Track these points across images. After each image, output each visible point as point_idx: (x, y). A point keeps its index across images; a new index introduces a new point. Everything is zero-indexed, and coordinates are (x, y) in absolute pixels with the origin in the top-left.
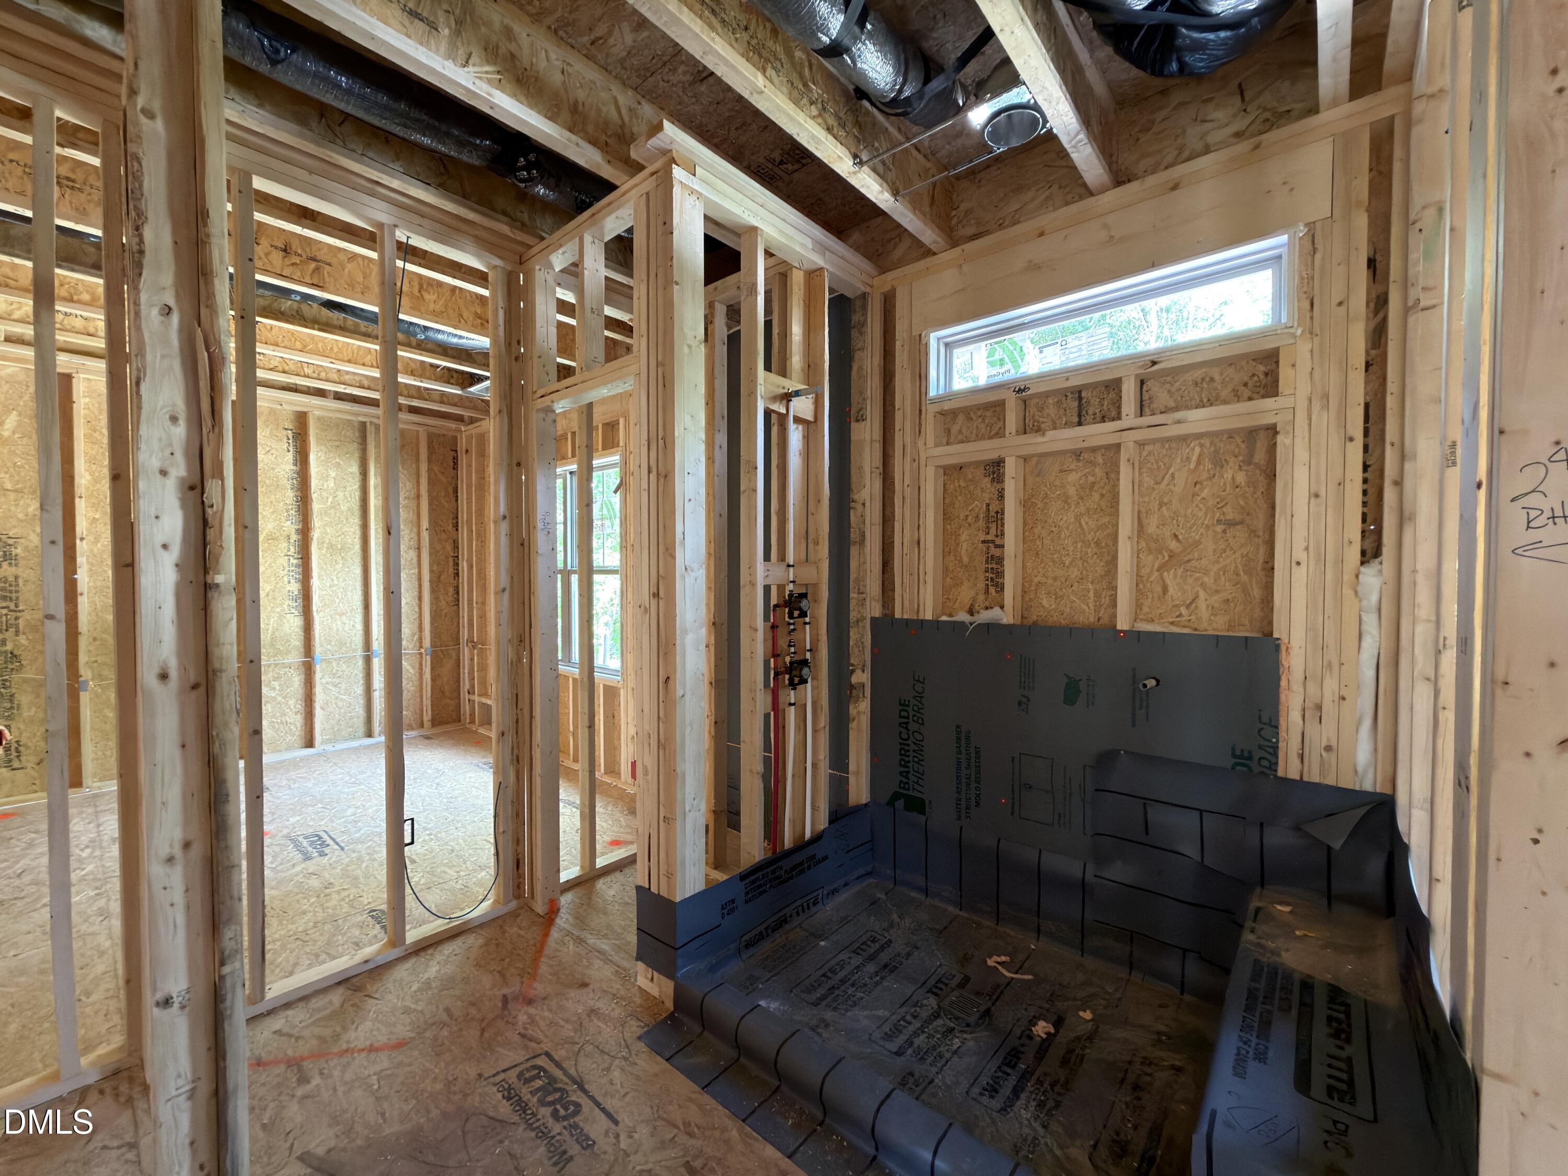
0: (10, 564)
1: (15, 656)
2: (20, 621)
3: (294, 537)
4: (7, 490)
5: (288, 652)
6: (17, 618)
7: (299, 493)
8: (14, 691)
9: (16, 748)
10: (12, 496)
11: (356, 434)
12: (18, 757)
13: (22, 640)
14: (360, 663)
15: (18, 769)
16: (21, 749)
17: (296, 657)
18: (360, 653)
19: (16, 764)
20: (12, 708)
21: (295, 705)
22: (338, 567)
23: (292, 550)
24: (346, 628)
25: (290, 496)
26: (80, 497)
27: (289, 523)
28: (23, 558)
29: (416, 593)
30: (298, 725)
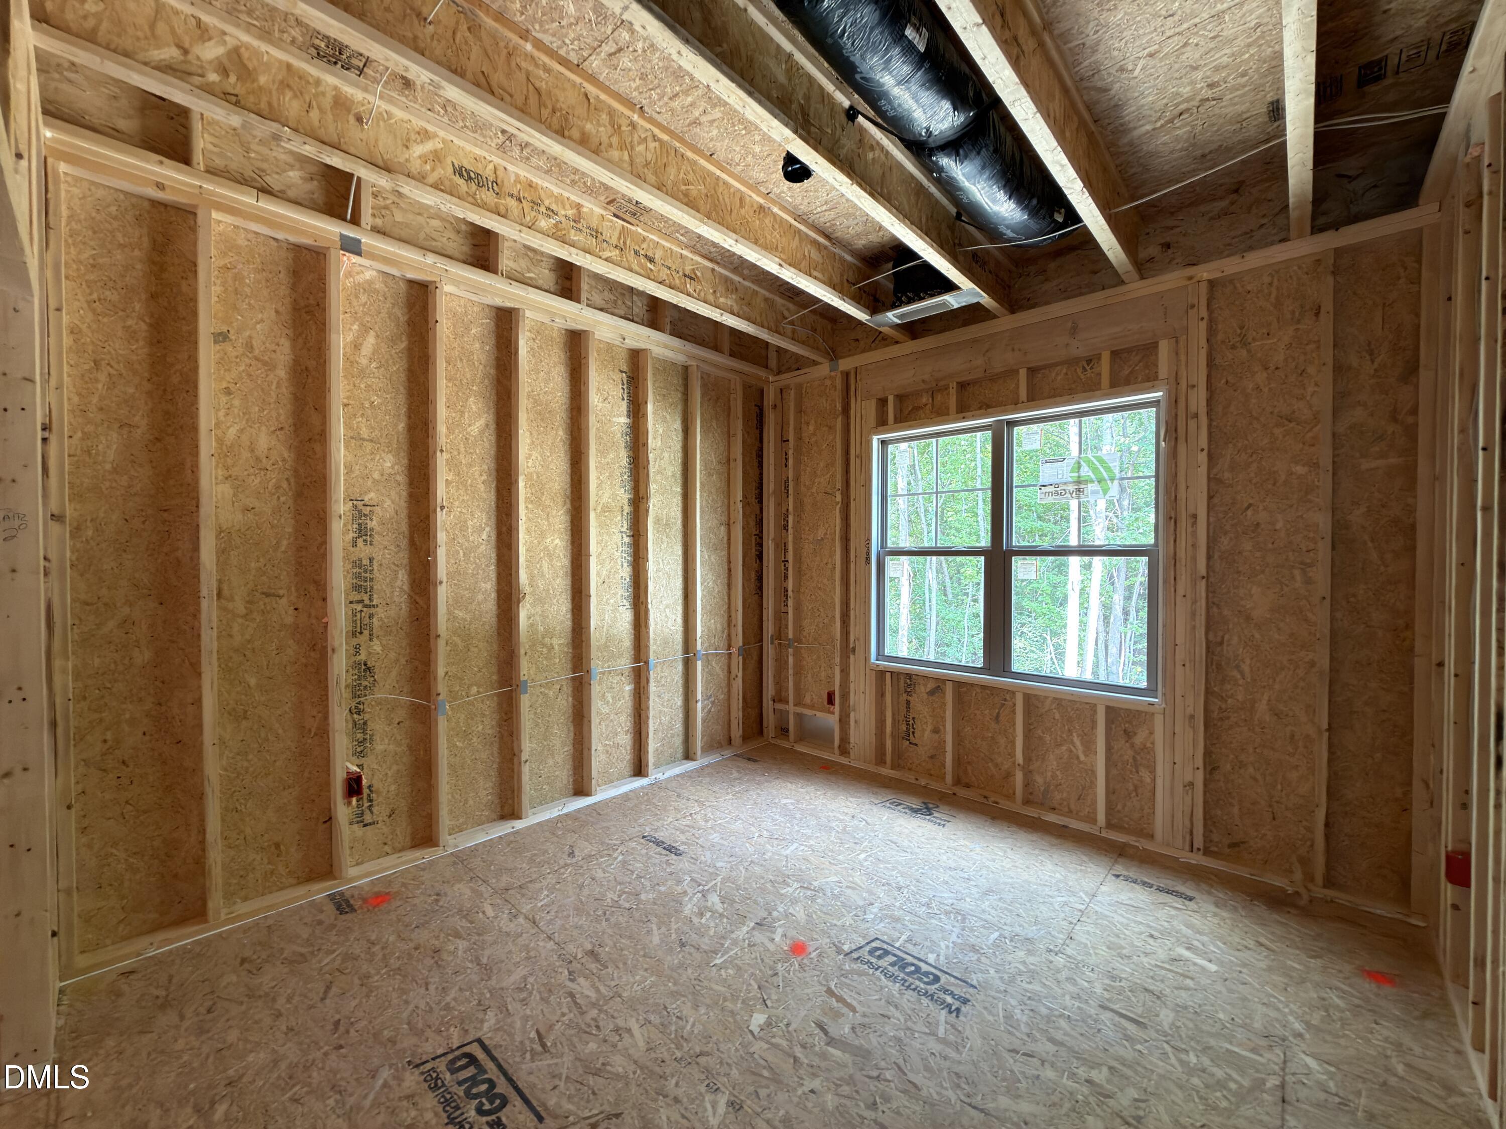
0: (365, 541)
1: (369, 668)
2: (375, 620)
3: (627, 509)
4: (363, 439)
5: (620, 655)
6: (371, 616)
7: (631, 453)
8: (367, 717)
9: (369, 795)
10: (368, 446)
11: (677, 381)
12: (370, 807)
13: (376, 647)
14: (680, 667)
15: (370, 824)
16: (374, 796)
17: (625, 663)
18: (680, 656)
19: (368, 818)
20: (365, 739)
21: (624, 721)
22: (664, 546)
23: (625, 525)
24: (669, 624)
25: (622, 457)
26: (442, 451)
27: (623, 490)
28: (379, 533)
29: (726, 581)
30: (628, 748)
